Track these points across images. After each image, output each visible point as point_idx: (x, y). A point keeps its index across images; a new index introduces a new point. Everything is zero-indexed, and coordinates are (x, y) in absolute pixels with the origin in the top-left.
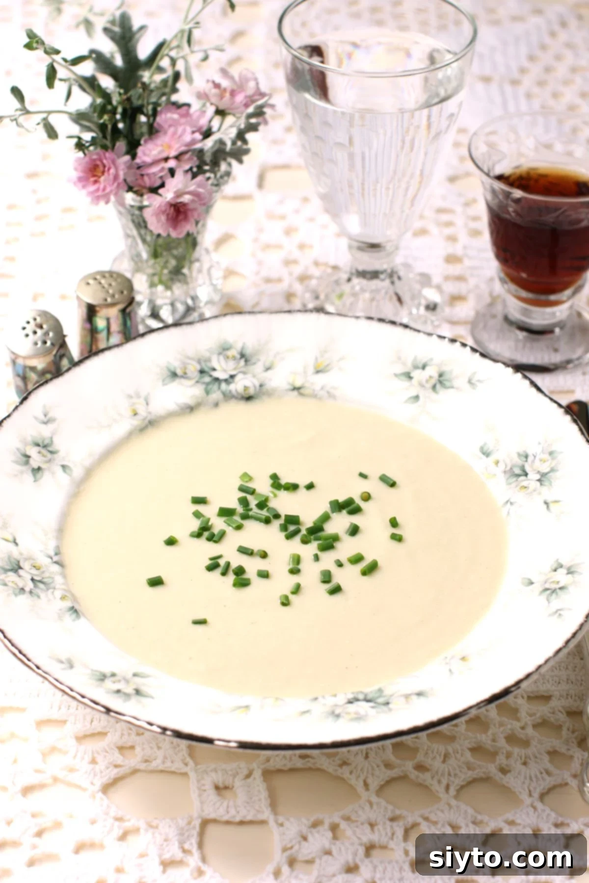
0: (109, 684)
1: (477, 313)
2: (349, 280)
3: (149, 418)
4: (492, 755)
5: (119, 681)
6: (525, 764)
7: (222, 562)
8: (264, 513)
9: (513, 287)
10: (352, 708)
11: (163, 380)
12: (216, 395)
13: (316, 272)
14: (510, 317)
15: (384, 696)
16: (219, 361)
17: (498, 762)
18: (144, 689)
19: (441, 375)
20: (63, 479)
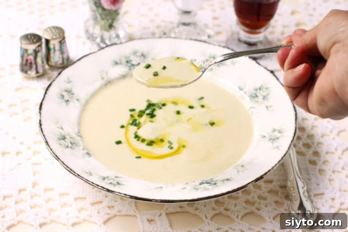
0: (106, 181)
2: (178, 27)
3: (108, 80)
4: (253, 204)
5: (110, 179)
6: (266, 206)
10: (202, 186)
11: (113, 65)
13: (163, 25)
14: (241, 39)
15: (214, 181)
16: (133, 57)
17: (255, 206)
18: (120, 182)
20: (77, 104)
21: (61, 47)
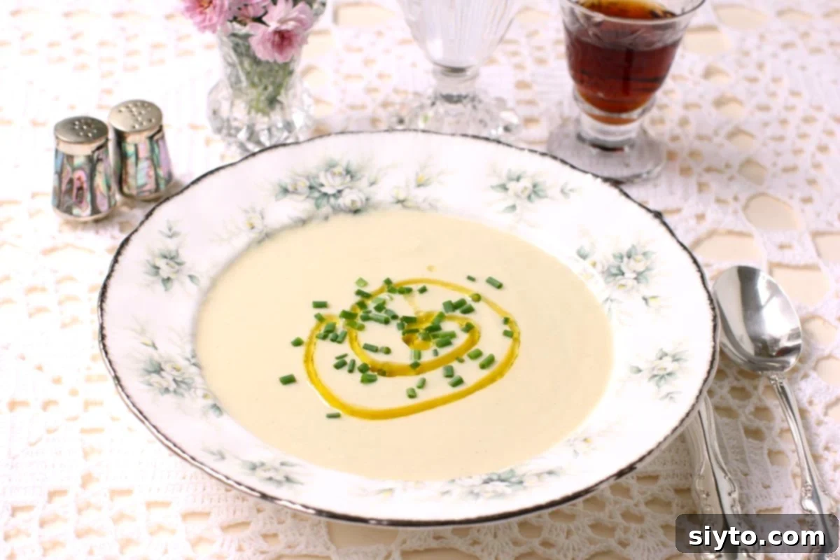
0: (260, 472)
1: (551, 134)
2: (433, 104)
3: (265, 232)
4: (611, 530)
5: (269, 470)
6: (642, 537)
7: (348, 360)
8: (383, 315)
9: (588, 106)
10: (489, 487)
11: (276, 196)
12: (326, 209)
13: (397, 99)
14: (584, 135)
15: (517, 476)
16: (326, 177)
17: (616, 537)
18: (292, 476)
19: (535, 186)
20: (191, 287)
21: (152, 150)
